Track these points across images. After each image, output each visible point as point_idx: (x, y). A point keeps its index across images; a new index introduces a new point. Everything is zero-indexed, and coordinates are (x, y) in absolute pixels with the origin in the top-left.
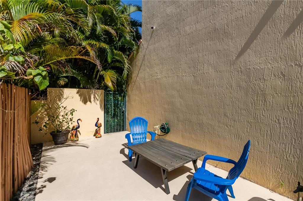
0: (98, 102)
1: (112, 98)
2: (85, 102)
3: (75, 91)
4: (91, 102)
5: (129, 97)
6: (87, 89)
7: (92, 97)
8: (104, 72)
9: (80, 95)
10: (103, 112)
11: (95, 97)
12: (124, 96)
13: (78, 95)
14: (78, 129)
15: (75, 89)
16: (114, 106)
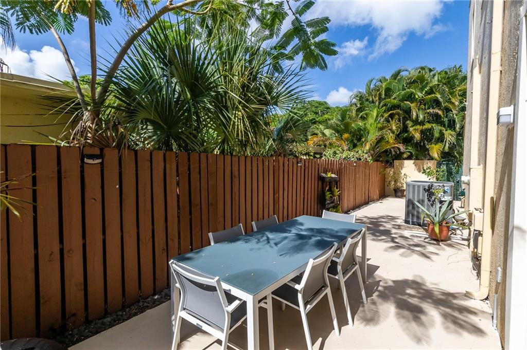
2: (420, 171)
6: (421, 160)
7: (425, 166)
8: (434, 145)
9: (415, 165)
15: (412, 161)
16: (448, 176)
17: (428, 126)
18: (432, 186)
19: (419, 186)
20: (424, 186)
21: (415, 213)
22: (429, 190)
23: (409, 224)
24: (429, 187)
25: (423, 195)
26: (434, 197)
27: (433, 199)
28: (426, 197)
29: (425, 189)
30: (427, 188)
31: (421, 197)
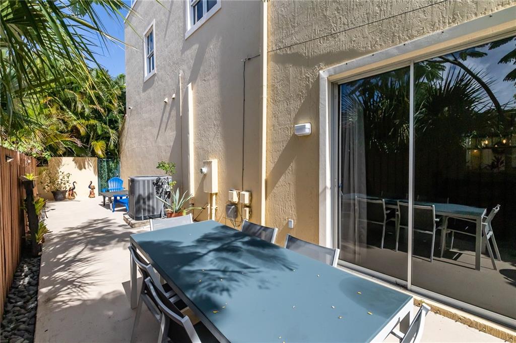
0: (92, 169)
1: (105, 164)
2: (81, 169)
3: (71, 159)
4: (85, 168)
5: (121, 163)
6: (82, 157)
7: (86, 163)
8: (96, 142)
9: (75, 163)
10: (97, 177)
11: (88, 164)
12: (117, 162)
13: (73, 162)
14: (74, 191)
15: (71, 158)
16: (108, 172)
17: (92, 122)
18: (159, 179)
19: (148, 181)
20: (153, 180)
21: (147, 207)
22: (157, 183)
23: (141, 220)
24: (157, 181)
25: (153, 189)
26: (161, 189)
27: (161, 191)
28: (155, 190)
29: (153, 183)
30: (155, 182)
31: (151, 191)
